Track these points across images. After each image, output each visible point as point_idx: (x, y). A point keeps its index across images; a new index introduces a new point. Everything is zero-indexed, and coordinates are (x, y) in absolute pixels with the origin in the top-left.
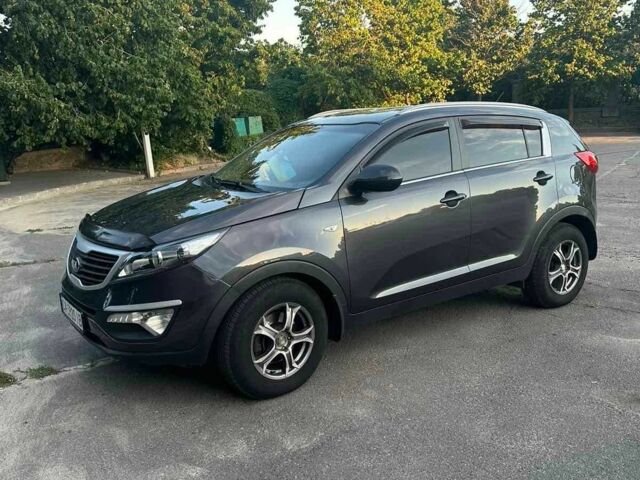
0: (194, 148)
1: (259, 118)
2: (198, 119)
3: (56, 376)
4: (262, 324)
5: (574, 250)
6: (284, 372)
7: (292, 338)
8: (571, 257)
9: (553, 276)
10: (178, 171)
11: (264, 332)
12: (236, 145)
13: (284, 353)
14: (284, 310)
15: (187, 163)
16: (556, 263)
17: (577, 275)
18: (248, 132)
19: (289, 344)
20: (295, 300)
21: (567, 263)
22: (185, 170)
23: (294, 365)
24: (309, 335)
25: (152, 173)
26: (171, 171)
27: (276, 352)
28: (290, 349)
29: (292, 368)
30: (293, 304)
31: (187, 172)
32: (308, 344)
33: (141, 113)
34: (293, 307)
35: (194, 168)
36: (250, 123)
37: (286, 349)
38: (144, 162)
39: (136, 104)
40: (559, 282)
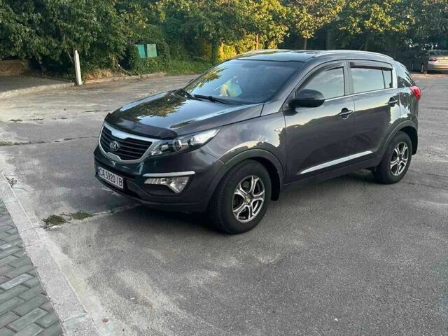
0: (108, 65)
1: (155, 45)
2: (115, 44)
3: (91, 218)
4: (239, 189)
5: (405, 148)
6: (247, 218)
7: (253, 198)
8: (403, 153)
9: (393, 164)
10: (98, 81)
11: (239, 193)
12: (138, 64)
13: (249, 207)
14: (249, 180)
15: (104, 76)
16: (395, 155)
17: (405, 164)
18: (146, 55)
19: (251, 201)
20: (257, 174)
21: (400, 156)
22: (103, 80)
23: (253, 214)
24: (262, 196)
25: (80, 82)
26: (93, 81)
27: (244, 206)
28: (252, 204)
29: (251, 216)
30: (255, 177)
31: (105, 82)
32: (260, 201)
33: (79, 38)
34: (254, 178)
35: (109, 80)
36: (148, 49)
37: (249, 204)
38: (75, 73)
39: (77, 32)
40: (395, 168)
